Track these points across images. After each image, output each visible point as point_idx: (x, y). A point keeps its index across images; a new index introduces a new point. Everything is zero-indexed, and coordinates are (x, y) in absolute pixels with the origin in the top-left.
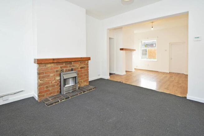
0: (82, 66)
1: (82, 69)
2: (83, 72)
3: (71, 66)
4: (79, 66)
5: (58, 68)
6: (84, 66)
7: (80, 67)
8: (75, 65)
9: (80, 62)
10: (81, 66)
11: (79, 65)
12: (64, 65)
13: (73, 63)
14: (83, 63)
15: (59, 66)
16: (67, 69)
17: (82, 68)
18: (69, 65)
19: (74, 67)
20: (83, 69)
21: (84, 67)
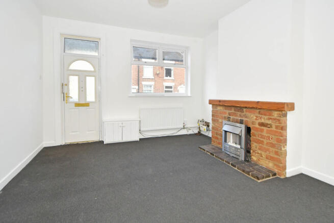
0: (263, 121)
1: (262, 128)
2: (265, 134)
3: (242, 115)
4: (256, 119)
5: (225, 113)
6: (269, 122)
7: (257, 122)
8: (248, 114)
9: (258, 111)
10: (259, 121)
11: (257, 117)
12: (233, 111)
13: (245, 110)
14: (265, 115)
15: (228, 111)
16: (236, 118)
17: (262, 124)
18: (239, 113)
19: (246, 117)
20: (265, 128)
21: (267, 124)
